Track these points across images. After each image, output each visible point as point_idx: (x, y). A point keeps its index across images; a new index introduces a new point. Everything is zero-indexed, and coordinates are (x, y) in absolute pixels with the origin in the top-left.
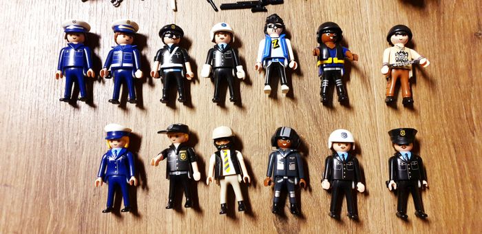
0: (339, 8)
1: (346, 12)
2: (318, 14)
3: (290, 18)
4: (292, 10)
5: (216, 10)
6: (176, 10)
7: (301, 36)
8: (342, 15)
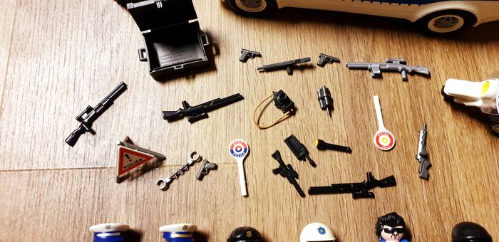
0: (475, 193)
1: (485, 199)
2: (445, 201)
3: (407, 207)
4: (408, 196)
5: (303, 195)
6: (247, 196)
7: (424, 235)
8: (479, 203)
